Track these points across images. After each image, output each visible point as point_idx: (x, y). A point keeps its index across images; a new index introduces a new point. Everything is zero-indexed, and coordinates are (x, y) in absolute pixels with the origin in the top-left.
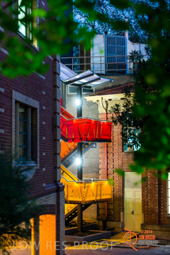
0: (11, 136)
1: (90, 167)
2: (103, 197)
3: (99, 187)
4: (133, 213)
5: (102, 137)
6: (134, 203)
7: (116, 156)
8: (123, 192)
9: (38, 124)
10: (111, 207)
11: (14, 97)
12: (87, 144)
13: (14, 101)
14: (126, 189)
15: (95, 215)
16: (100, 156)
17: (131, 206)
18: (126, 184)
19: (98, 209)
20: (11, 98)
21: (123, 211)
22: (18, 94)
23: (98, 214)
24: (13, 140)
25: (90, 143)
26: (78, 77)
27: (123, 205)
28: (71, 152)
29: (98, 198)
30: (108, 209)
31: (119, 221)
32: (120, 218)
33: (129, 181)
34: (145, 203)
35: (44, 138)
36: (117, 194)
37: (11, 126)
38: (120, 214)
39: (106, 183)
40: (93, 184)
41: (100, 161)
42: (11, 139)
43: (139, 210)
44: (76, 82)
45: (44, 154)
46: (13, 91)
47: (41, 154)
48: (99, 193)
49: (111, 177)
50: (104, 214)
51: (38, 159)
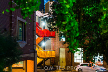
0: (16, 32)
1: (48, 46)
2: (52, 56)
3: (51, 53)
4: (62, 62)
5: (52, 36)
6: (63, 59)
7: (57, 43)
8: (59, 55)
9: (27, 29)
10: (55, 60)
11: (17, 18)
12: (47, 38)
13: (17, 20)
14: (60, 54)
15: (50, 63)
16: (52, 42)
17: (62, 60)
18: (60, 52)
19: (51, 61)
20: (16, 19)
21: (59, 61)
22: (19, 18)
23: (51, 63)
24: (17, 33)
25: (48, 38)
26: (44, 15)
27: (59, 59)
28: (41, 41)
29: (50, 57)
30: (54, 61)
31: (58, 65)
32: (58, 64)
33: (61, 51)
34: (66, 59)
35: (29, 34)
36: (57, 56)
37: (16, 28)
38: (58, 62)
39: (53, 51)
40: (48, 52)
41: (52, 44)
42: (16, 33)
43: (65, 61)
44: (43, 17)
45: (29, 39)
46: (17, 17)
47: (28, 39)
48: (51, 55)
49: (55, 50)
50: (53, 63)
51: (27, 41)
